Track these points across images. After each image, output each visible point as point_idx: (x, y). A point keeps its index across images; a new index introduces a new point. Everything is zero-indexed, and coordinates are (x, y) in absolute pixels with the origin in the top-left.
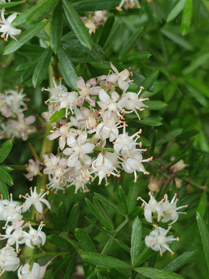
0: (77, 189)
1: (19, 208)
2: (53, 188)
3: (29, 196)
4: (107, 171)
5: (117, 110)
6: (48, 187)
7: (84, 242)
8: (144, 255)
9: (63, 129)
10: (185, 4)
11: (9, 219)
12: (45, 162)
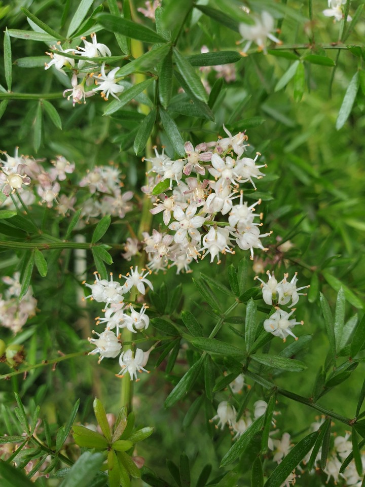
0: (179, 270)
1: (119, 289)
2: (154, 268)
3: (130, 275)
4: (220, 248)
5: (232, 177)
6: (149, 267)
7: (191, 325)
8: (262, 341)
9: (168, 202)
10: (297, 71)
11: (109, 301)
12: (145, 240)
